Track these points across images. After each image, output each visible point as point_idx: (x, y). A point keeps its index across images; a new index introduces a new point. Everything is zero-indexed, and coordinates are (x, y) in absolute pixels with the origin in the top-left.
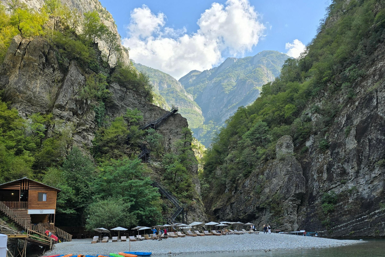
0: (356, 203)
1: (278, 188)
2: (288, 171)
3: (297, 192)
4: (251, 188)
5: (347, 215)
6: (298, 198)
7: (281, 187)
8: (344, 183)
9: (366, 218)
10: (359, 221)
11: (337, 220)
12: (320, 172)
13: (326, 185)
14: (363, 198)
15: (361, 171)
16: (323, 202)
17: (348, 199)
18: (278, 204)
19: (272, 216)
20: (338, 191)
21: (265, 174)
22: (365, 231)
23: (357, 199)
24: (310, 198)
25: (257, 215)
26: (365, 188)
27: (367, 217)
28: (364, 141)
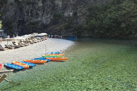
0: (42, 25)
2: (14, 10)
3: (20, 20)
5: (38, 29)
8: (37, 18)
9: (45, 31)
13: (30, 18)
15: (44, 15)
16: (29, 24)
17: (39, 24)
20: (35, 20)
26: (45, 21)
28: (45, 4)
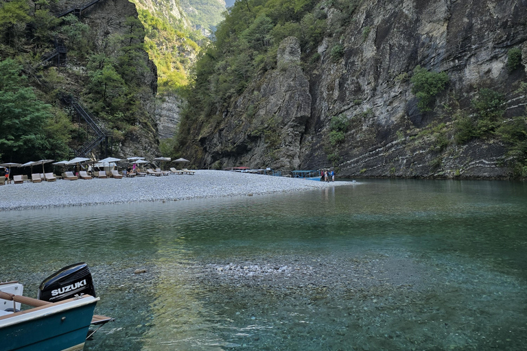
0: (371, 131)
1: (276, 109)
2: (289, 86)
3: (299, 115)
4: (244, 108)
5: (358, 147)
6: (301, 124)
7: (280, 108)
8: (359, 104)
9: (381, 152)
10: (373, 155)
11: (347, 154)
12: (330, 88)
14: (379, 125)
15: (378, 88)
16: (332, 129)
17: (362, 126)
18: (274, 131)
19: (267, 147)
20: (350, 115)
21: (262, 90)
22: (378, 168)
23: (372, 125)
24: (316, 124)
25: (249, 147)
26: (383, 112)
27: (383, 150)
28: (384, 48)
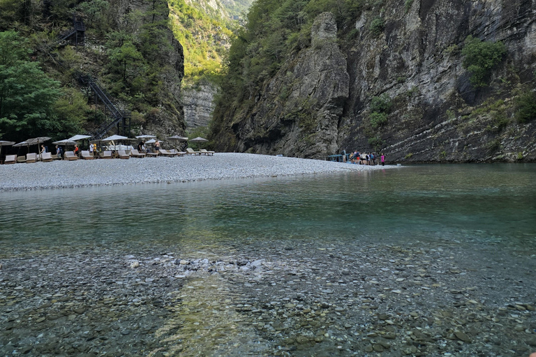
0: (417, 111)
1: (311, 90)
2: (325, 65)
3: (336, 96)
4: (277, 91)
5: (403, 129)
6: (339, 106)
7: (315, 89)
8: (402, 82)
9: (429, 134)
10: (420, 138)
11: (390, 137)
12: (371, 65)
13: (378, 85)
14: (426, 104)
15: (424, 63)
17: (407, 105)
18: (309, 114)
19: (301, 132)
20: (393, 94)
21: (295, 71)
22: (426, 153)
23: (418, 105)
24: (356, 105)
25: (283, 131)
27: (431, 132)
28: (430, 18)
